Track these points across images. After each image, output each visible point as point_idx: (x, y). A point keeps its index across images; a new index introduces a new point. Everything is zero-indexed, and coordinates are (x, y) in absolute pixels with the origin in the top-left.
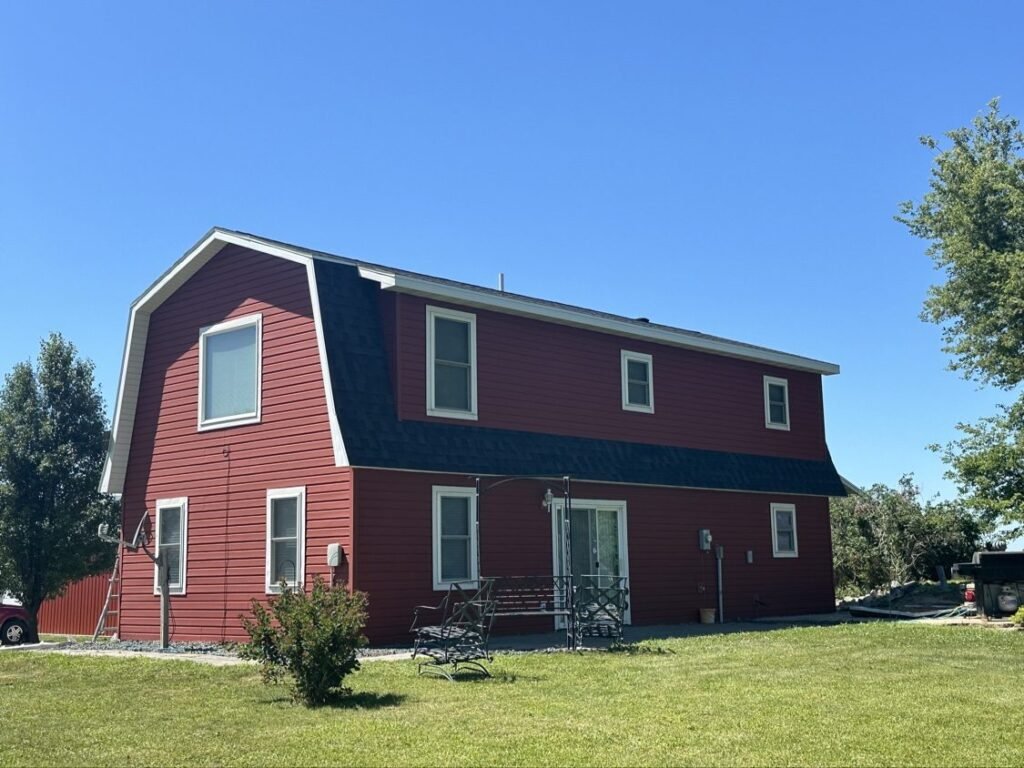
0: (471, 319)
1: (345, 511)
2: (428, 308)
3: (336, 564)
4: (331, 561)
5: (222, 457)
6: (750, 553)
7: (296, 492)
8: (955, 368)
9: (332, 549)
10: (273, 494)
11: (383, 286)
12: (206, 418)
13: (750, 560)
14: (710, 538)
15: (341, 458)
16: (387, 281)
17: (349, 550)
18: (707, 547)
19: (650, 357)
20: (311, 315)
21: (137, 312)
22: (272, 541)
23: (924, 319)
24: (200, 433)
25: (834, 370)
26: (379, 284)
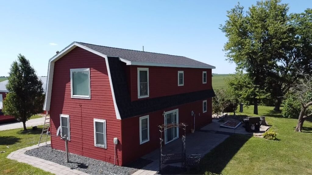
0: (147, 69)
1: (119, 129)
2: (138, 68)
3: (117, 144)
4: (115, 142)
5: (79, 106)
6: (199, 114)
7: (103, 121)
8: (226, 60)
9: (115, 139)
10: (95, 120)
11: (127, 64)
12: (73, 95)
13: (199, 115)
14: (193, 113)
15: (118, 117)
16: (128, 63)
17: (120, 140)
18: (192, 115)
19: (183, 71)
20: (107, 74)
21: (51, 62)
22: (96, 133)
23: (223, 50)
24: (72, 98)
25: (214, 68)
26: (126, 63)
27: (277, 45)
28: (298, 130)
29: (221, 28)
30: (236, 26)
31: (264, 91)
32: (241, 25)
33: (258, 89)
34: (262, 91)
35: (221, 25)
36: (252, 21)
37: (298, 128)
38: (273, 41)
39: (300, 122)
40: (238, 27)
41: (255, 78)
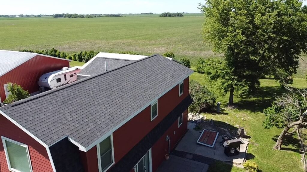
6: (175, 132)
18: (167, 140)
27: (262, 37)
28: (278, 148)
29: (200, 7)
30: (218, 9)
31: (242, 83)
32: (223, 10)
33: (236, 81)
34: (240, 83)
35: (200, 4)
36: (236, 5)
37: (277, 146)
38: (258, 32)
39: (281, 140)
40: (220, 11)
41: (234, 69)
